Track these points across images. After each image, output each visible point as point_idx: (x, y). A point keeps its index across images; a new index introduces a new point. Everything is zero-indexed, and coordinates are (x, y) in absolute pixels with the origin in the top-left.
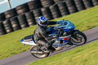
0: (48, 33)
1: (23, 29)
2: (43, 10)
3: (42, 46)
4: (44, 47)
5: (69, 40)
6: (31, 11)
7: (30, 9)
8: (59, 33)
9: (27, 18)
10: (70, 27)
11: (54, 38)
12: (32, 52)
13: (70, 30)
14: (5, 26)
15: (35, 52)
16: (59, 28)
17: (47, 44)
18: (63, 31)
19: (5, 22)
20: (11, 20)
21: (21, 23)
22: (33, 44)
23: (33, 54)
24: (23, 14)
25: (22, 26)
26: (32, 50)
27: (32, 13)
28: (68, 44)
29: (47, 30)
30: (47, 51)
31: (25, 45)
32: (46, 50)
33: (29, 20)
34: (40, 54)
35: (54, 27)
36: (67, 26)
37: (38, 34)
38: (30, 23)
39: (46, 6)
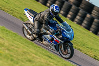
2: (88, 16)
5: (59, 45)
6: (80, 8)
7: (81, 6)
9: (71, 10)
10: (68, 36)
12: (24, 25)
13: (67, 38)
15: (26, 28)
16: (60, 28)
22: (31, 20)
23: (23, 27)
24: (71, 4)
26: (26, 24)
27: (79, 10)
28: (55, 46)
31: (25, 14)
33: (71, 13)
34: (29, 33)
35: (58, 24)
36: (68, 32)
39: (93, 16)
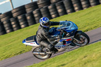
0: (50, 34)
1: (69, 14)
3: (44, 47)
4: (46, 48)
5: (72, 41)
8: (62, 34)
10: (73, 28)
11: (56, 39)
13: (73, 31)
14: (51, 11)
15: (38, 53)
16: (62, 29)
17: (49, 45)
18: (66, 32)
19: (50, 7)
20: (56, 4)
21: (66, 8)
23: (35, 55)
25: (68, 11)
26: (34, 51)
28: (71, 45)
29: (50, 31)
30: (49, 53)
31: (26, 46)
32: (48, 51)
34: (42, 55)
35: (56, 28)
36: (70, 27)
37: (40, 35)
38: (76, 8)
